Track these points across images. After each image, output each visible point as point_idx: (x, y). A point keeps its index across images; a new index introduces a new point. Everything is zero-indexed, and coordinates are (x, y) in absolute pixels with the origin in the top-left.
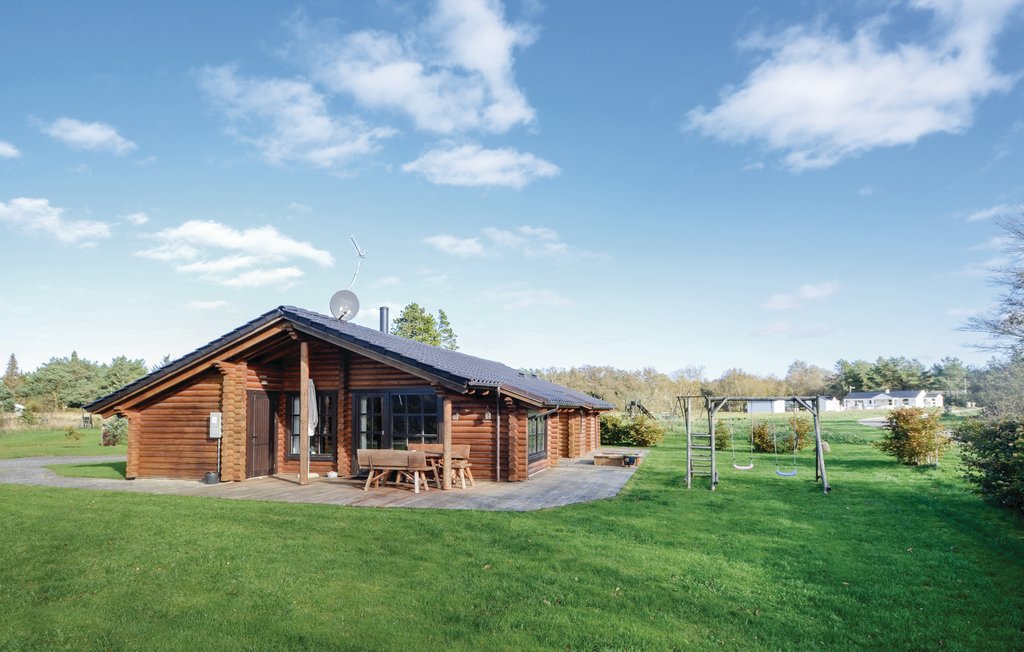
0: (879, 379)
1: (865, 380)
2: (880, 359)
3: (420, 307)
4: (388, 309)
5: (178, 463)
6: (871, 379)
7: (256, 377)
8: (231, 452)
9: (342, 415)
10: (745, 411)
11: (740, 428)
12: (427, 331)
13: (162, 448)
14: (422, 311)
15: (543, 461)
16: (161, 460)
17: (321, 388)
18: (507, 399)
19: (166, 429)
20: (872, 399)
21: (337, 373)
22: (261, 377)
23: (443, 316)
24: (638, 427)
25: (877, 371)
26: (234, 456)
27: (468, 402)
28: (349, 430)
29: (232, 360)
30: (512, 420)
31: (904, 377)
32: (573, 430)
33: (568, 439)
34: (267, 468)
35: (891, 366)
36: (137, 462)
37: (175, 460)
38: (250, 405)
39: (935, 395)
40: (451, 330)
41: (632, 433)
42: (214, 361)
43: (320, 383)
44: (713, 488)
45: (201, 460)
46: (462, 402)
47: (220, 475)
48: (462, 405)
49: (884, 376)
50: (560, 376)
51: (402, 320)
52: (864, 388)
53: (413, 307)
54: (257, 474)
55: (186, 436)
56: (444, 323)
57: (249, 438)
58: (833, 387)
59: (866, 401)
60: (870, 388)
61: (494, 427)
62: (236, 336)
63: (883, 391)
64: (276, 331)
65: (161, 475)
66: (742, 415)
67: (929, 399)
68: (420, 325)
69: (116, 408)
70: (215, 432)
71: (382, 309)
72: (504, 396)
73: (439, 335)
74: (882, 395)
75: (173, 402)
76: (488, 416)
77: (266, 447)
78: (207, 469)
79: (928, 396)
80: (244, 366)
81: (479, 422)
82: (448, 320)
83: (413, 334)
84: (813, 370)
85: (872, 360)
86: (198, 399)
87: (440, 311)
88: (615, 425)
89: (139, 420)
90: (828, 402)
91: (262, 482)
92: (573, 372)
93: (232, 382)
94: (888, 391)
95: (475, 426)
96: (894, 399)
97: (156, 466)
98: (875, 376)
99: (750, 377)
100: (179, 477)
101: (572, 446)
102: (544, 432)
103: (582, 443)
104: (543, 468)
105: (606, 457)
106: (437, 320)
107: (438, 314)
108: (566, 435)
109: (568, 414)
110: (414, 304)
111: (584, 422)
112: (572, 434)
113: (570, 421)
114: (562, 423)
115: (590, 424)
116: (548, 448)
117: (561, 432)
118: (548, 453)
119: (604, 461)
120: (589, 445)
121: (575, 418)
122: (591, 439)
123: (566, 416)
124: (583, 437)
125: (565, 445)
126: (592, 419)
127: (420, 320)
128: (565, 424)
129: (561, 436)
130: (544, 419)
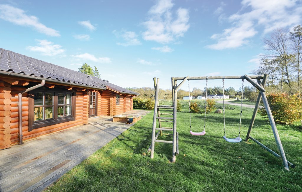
0: (214, 92)
1: (211, 92)
2: (215, 87)
3: (88, 65)
6: (212, 92)
10: (183, 99)
11: (183, 103)
12: (89, 72)
15: (72, 122)
20: (213, 97)
23: (96, 68)
24: (148, 102)
25: (214, 90)
31: (220, 91)
32: (112, 103)
33: (110, 107)
35: (217, 88)
39: (228, 96)
40: (98, 73)
41: (146, 104)
49: (216, 91)
50: (137, 90)
51: (82, 69)
52: (211, 94)
53: (85, 65)
58: (204, 94)
59: (211, 97)
60: (212, 94)
63: (216, 95)
66: (182, 100)
67: (226, 97)
73: (94, 74)
74: (215, 95)
79: (226, 96)
82: (97, 70)
84: (199, 90)
85: (213, 87)
87: (95, 66)
88: (141, 102)
90: (203, 97)
92: (141, 89)
94: (217, 95)
96: (218, 97)
98: (213, 91)
99: (184, 91)
101: (111, 111)
102: (71, 104)
103: (119, 109)
104: (71, 126)
105: (119, 118)
106: (94, 69)
107: (94, 68)
108: (109, 105)
109: (110, 96)
110: (86, 64)
111: (122, 100)
112: (111, 105)
113: (111, 99)
114: (108, 100)
115: (125, 101)
116: (76, 114)
117: (107, 104)
118: (76, 117)
119: (118, 119)
120: (125, 110)
121: (114, 97)
122: (127, 107)
123: (109, 97)
124: (122, 106)
125: (109, 110)
126: (127, 99)
127: (87, 69)
128: (109, 101)
129: (107, 106)
130: (72, 96)
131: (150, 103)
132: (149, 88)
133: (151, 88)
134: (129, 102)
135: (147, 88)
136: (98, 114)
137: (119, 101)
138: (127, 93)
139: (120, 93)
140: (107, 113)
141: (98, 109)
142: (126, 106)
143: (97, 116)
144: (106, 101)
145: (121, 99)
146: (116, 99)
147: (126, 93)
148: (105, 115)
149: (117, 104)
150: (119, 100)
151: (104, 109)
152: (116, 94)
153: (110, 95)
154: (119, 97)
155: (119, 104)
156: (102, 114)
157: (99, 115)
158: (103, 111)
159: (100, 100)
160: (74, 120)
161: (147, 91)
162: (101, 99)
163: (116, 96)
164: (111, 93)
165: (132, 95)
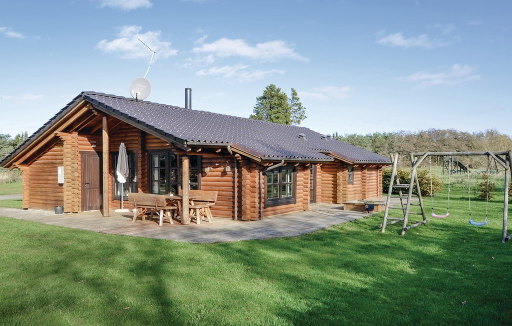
3: (277, 87)
4: (191, 90)
5: (46, 200)
7: (88, 142)
8: (70, 193)
9: (141, 168)
12: (280, 105)
13: (39, 189)
14: (278, 90)
15: (293, 205)
16: (38, 197)
17: (130, 149)
18: (236, 155)
19: (40, 178)
21: (137, 138)
22: (92, 142)
23: (294, 93)
26: (71, 196)
27: (217, 158)
28: (146, 179)
29: (66, 130)
30: (244, 171)
34: (99, 205)
36: (28, 199)
37: (45, 197)
38: (83, 161)
40: (300, 104)
42: (55, 132)
43: (130, 146)
44: (403, 233)
45: (56, 198)
46: (214, 158)
47: (63, 209)
48: (213, 161)
51: (263, 98)
53: (271, 88)
54: (90, 208)
55: (49, 182)
56: (295, 98)
57: (84, 183)
61: (234, 177)
62: (62, 114)
64: (85, 109)
65: (38, 207)
68: (275, 101)
69: (14, 164)
70: (61, 180)
71: (186, 90)
72: (234, 153)
73: (290, 108)
75: (43, 159)
76: (228, 169)
77: (98, 190)
78: (57, 204)
80: (75, 134)
81: (224, 173)
82: (298, 96)
83: (271, 108)
86: (54, 157)
87: (292, 89)
89: (28, 172)
91: (93, 214)
93: (69, 146)
95: (222, 176)
97: (37, 201)
100: (47, 209)
101: (340, 194)
102: (292, 182)
103: (353, 192)
104: (292, 211)
105: (354, 204)
106: (289, 96)
107: (291, 92)
108: (335, 185)
109: (336, 168)
110: (272, 85)
111: (358, 175)
112: (340, 185)
113: (338, 174)
114: (332, 176)
115: (365, 176)
116: (297, 195)
117: (332, 182)
118: (297, 200)
119: (352, 206)
120: (365, 194)
121: (343, 171)
122: (368, 189)
123: (336, 170)
124: (357, 187)
125: (335, 193)
126: (368, 172)
127: (276, 98)
128: (335, 176)
129: (332, 186)
130: (293, 172)
131: (424, 181)
132: (451, 132)
133: (458, 131)
134: (374, 178)
135: (444, 133)
136: (317, 200)
137: (353, 178)
138: (367, 162)
139: (354, 164)
140: (332, 199)
141: (317, 190)
142: (366, 187)
143: (315, 202)
144: (329, 177)
145: (355, 173)
146: (348, 173)
147: (365, 162)
148: (328, 202)
149: (349, 183)
150: (353, 175)
151: (327, 192)
152: (347, 164)
153: (336, 166)
154: (352, 170)
155: (353, 184)
156: (322, 201)
157: (319, 201)
158: (324, 195)
159: (320, 175)
160: (295, 203)
161: (443, 142)
162: (321, 173)
163: (346, 168)
164: (339, 164)
165: (380, 164)
